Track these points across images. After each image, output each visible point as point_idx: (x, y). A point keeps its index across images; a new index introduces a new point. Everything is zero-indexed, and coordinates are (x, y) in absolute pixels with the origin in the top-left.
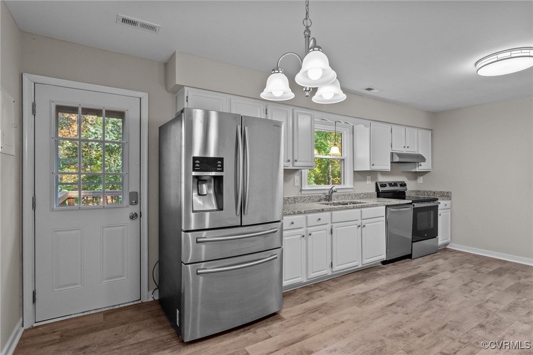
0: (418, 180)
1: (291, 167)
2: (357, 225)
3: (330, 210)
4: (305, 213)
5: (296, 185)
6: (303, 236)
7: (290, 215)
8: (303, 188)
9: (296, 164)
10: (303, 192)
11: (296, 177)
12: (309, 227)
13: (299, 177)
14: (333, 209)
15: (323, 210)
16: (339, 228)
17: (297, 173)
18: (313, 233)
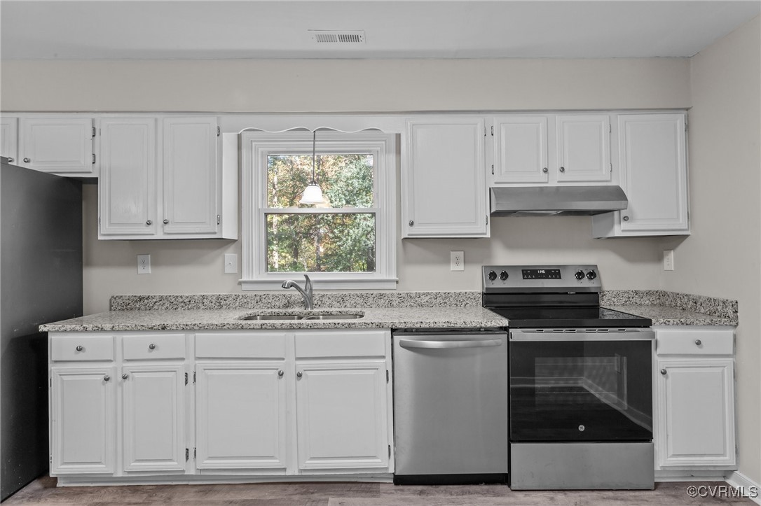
0: (665, 260)
1: (159, 236)
2: (277, 372)
3: (186, 329)
4: (113, 330)
5: (228, 270)
6: (107, 379)
7: (74, 331)
8: (244, 279)
9: (168, 228)
10: (244, 287)
11: (229, 255)
12: (128, 360)
13: (236, 255)
14: (196, 327)
15: (163, 329)
16: (215, 372)
17: (232, 247)
18: (136, 375)
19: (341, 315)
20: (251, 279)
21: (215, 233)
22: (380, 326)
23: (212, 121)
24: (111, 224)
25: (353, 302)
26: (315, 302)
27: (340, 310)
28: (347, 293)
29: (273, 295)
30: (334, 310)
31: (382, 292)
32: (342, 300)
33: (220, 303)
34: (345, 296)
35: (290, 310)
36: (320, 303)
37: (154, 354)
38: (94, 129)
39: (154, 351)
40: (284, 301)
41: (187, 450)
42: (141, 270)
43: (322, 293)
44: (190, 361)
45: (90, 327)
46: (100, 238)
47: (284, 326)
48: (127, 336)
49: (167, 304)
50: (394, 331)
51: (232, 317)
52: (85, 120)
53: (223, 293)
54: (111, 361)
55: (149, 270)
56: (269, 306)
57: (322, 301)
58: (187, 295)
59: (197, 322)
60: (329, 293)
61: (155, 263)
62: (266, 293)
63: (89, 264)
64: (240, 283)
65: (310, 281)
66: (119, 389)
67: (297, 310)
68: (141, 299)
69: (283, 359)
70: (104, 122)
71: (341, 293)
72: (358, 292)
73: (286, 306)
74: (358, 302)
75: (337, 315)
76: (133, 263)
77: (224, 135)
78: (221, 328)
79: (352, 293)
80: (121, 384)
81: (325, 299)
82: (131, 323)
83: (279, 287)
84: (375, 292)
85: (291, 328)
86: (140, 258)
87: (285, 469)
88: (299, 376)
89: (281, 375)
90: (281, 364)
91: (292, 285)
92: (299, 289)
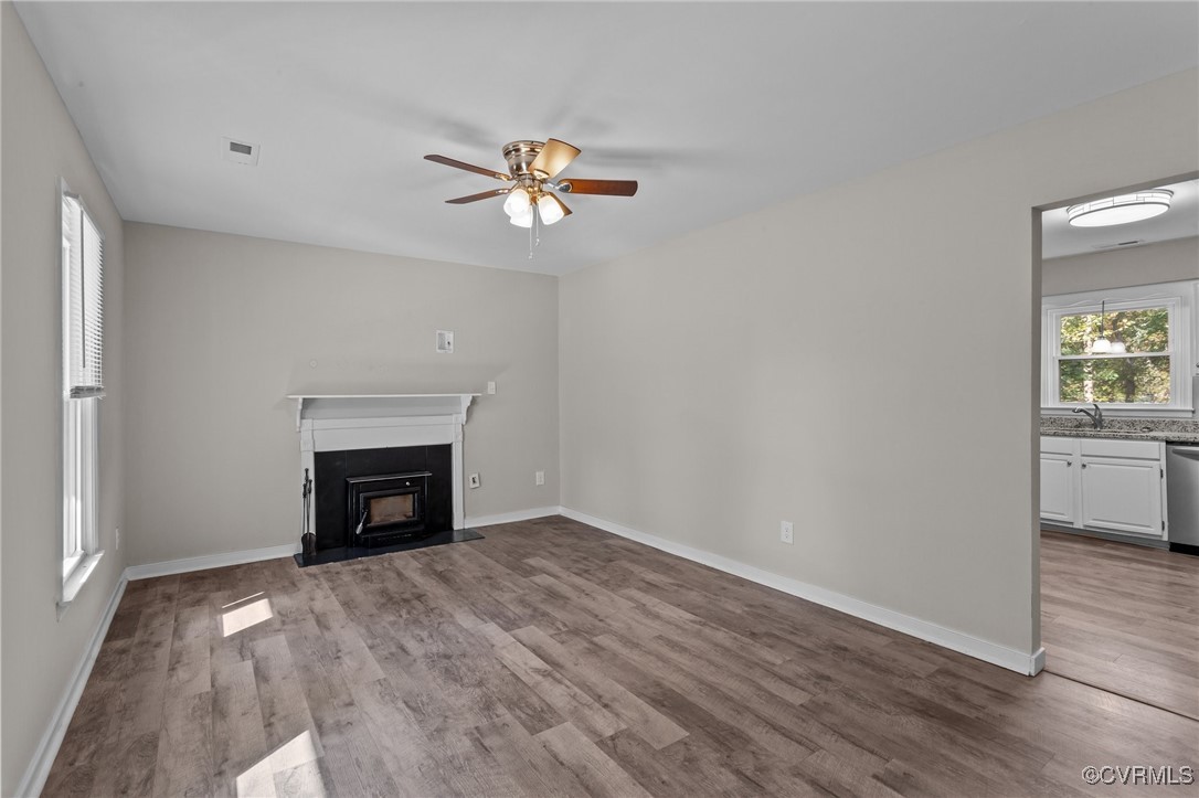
2: (1067, 462)
22: (1155, 439)
25: (1143, 426)
26: (1105, 425)
28: (1137, 419)
31: (1175, 419)
32: (1132, 424)
34: (1135, 421)
36: (1109, 426)
47: (1072, 434)
50: (1169, 442)
56: (1062, 426)
57: (1111, 424)
60: (1119, 419)
65: (1099, 409)
69: (1072, 455)
71: (1131, 419)
72: (1149, 419)
73: (1077, 426)
74: (1149, 426)
79: (1143, 419)
81: (1115, 423)
84: (1167, 420)
85: (1077, 436)
87: (1072, 523)
88: (1084, 466)
89: (1069, 464)
90: (1069, 458)
91: (1082, 410)
92: (1089, 414)
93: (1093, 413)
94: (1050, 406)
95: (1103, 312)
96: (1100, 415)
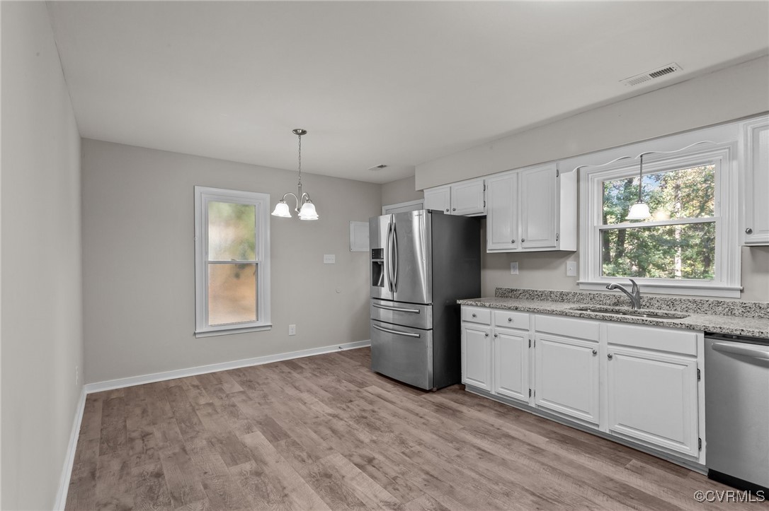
1: (520, 250)
2: (592, 350)
3: (530, 311)
4: (490, 307)
5: (568, 274)
6: (487, 335)
7: (471, 305)
8: (581, 281)
9: (525, 245)
10: (581, 287)
11: (570, 263)
12: (498, 326)
13: (575, 263)
14: (535, 311)
15: (516, 309)
16: (547, 343)
17: (573, 256)
18: (502, 336)
19: (667, 316)
20: (587, 281)
21: (555, 247)
22: (690, 328)
23: (553, 167)
24: (493, 243)
25: (684, 306)
26: (644, 303)
27: (667, 312)
28: (677, 298)
29: (604, 295)
30: (660, 312)
31: (720, 300)
32: (672, 304)
33: (562, 297)
34: (675, 300)
35: (617, 308)
36: (648, 304)
37: (511, 325)
38: (485, 186)
39: (511, 323)
40: (614, 300)
41: (530, 390)
42: (512, 272)
43: (651, 296)
44: (532, 332)
45: (487, 304)
46: (488, 252)
47: (597, 317)
48: (497, 312)
49: (527, 295)
50: (708, 334)
51: (565, 307)
52: (480, 182)
53: (565, 290)
54: (488, 325)
55: (517, 272)
56: (601, 303)
57: (650, 303)
58: (540, 290)
59: (537, 307)
60: (658, 297)
61: (521, 268)
62: (599, 292)
63: (485, 268)
64: (578, 284)
65: (636, 285)
66: (493, 343)
67: (625, 308)
68: (512, 290)
69: (598, 342)
70: (490, 181)
71: (670, 297)
72: (690, 298)
73: (615, 304)
74: (690, 307)
75: (662, 316)
76: (508, 268)
77: (562, 175)
78: (552, 313)
79: (684, 298)
80: (494, 340)
81: (654, 302)
82: (499, 304)
83: (604, 288)
84: (711, 300)
85: (604, 319)
86: (512, 264)
87: (598, 425)
88: (610, 357)
89: (595, 353)
90: (595, 346)
91: (616, 287)
92: (625, 291)
93: (629, 290)
94: (590, 281)
95: (641, 173)
96: (638, 293)
